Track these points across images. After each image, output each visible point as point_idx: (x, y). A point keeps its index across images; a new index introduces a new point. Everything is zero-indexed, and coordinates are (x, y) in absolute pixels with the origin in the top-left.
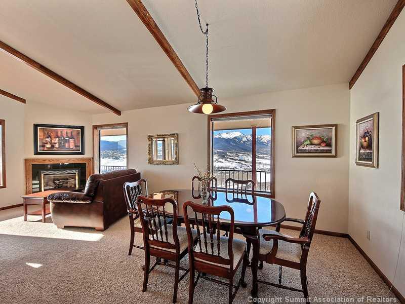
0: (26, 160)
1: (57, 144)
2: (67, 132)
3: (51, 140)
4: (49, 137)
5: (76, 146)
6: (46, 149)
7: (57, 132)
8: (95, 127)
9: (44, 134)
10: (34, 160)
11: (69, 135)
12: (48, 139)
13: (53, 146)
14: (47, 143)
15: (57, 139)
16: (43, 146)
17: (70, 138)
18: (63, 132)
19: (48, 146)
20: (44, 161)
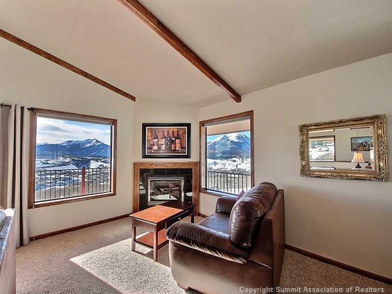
0: (135, 164)
1: (164, 146)
2: (173, 131)
3: (158, 142)
4: (156, 137)
5: (182, 148)
6: (153, 152)
7: (164, 132)
8: (202, 124)
9: (152, 134)
10: (141, 164)
11: (176, 134)
12: (154, 140)
13: (159, 148)
14: (154, 145)
15: (164, 140)
16: (150, 148)
17: (176, 139)
18: (169, 132)
19: (155, 148)
20: (151, 165)
